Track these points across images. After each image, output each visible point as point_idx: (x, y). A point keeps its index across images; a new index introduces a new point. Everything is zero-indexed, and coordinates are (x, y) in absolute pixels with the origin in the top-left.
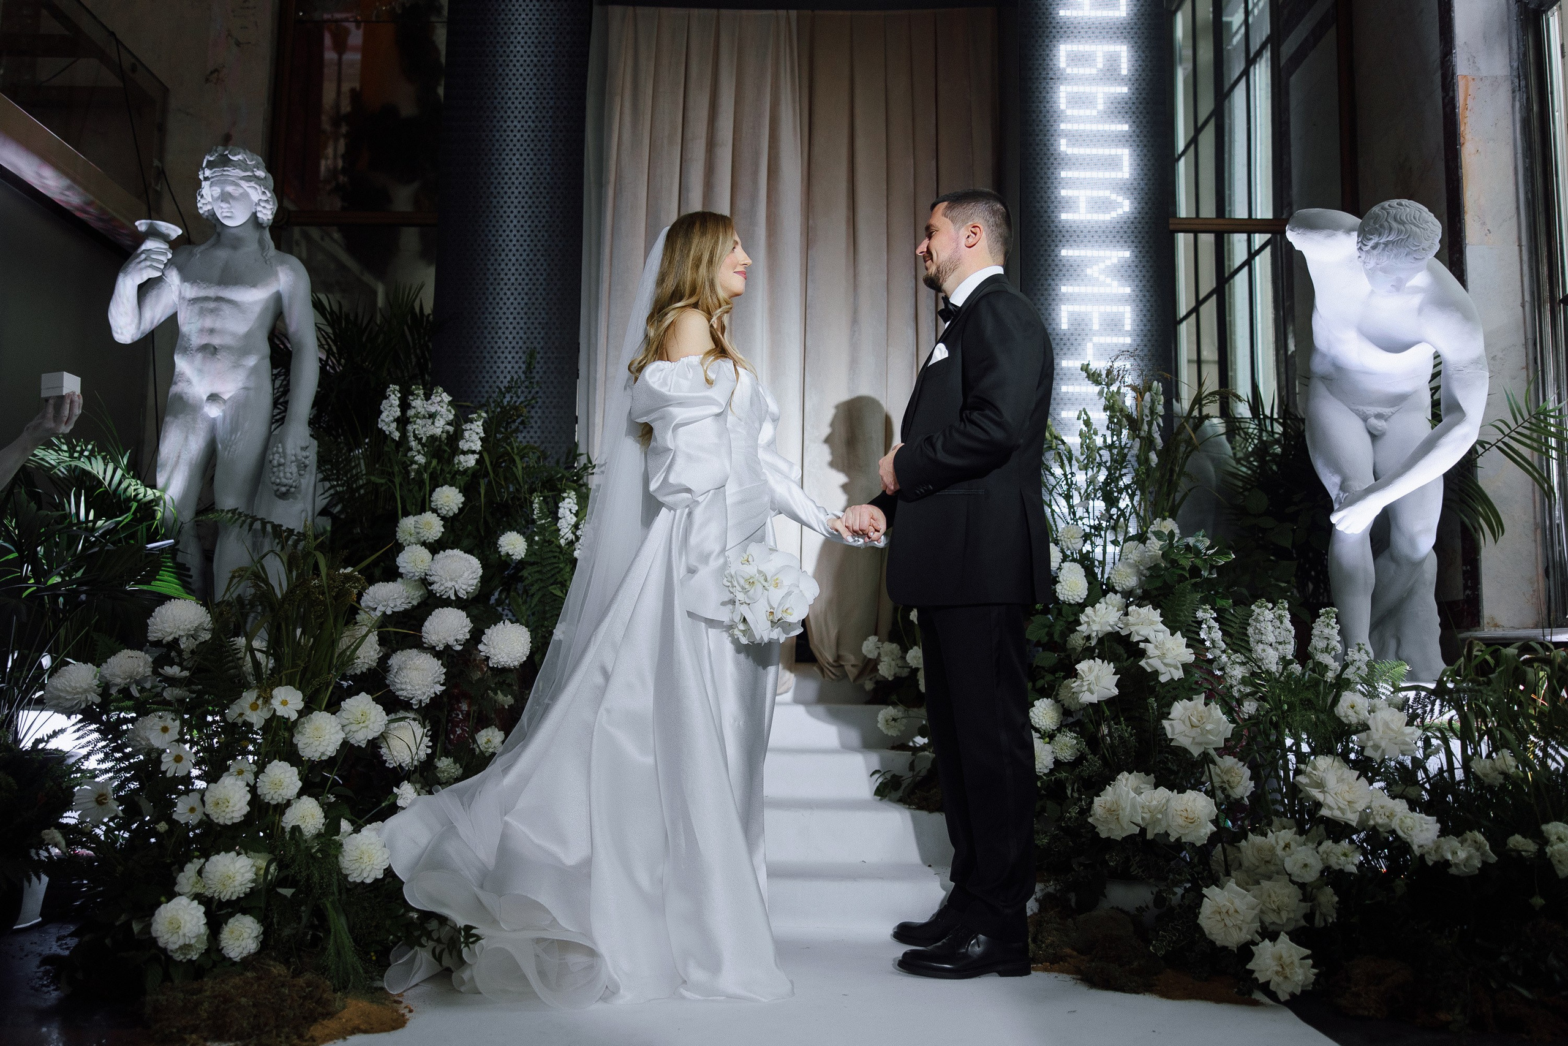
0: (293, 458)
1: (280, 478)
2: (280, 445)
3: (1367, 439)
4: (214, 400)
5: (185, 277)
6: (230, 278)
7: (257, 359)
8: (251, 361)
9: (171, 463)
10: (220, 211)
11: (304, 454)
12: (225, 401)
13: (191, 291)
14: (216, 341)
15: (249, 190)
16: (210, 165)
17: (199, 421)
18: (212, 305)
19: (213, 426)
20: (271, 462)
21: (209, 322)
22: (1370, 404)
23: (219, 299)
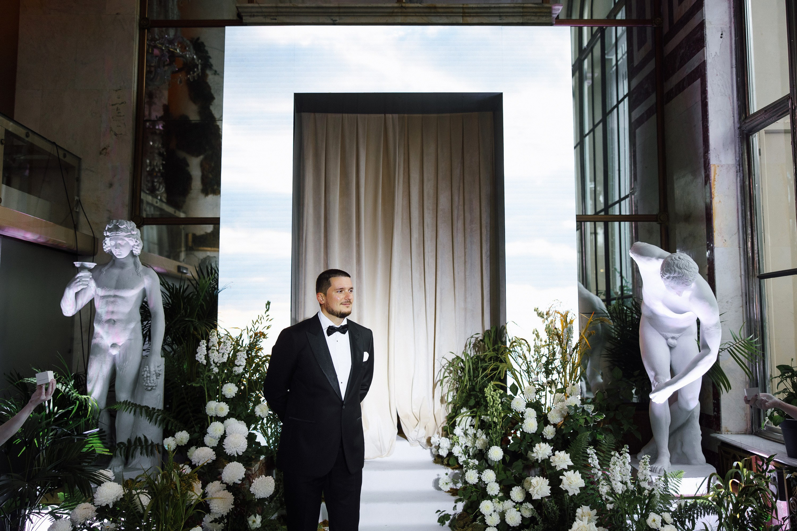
0: (154, 372)
1: (148, 383)
2: (147, 367)
3: (667, 349)
4: (114, 347)
5: (99, 285)
6: (120, 285)
7: (136, 324)
8: (132, 326)
9: (94, 379)
10: (115, 252)
11: (159, 369)
12: (120, 346)
13: (101, 292)
14: (115, 317)
15: (129, 241)
16: (110, 230)
17: (107, 357)
18: (112, 299)
19: (114, 358)
20: (143, 375)
21: (111, 308)
22: (669, 332)
23: (115, 296)
